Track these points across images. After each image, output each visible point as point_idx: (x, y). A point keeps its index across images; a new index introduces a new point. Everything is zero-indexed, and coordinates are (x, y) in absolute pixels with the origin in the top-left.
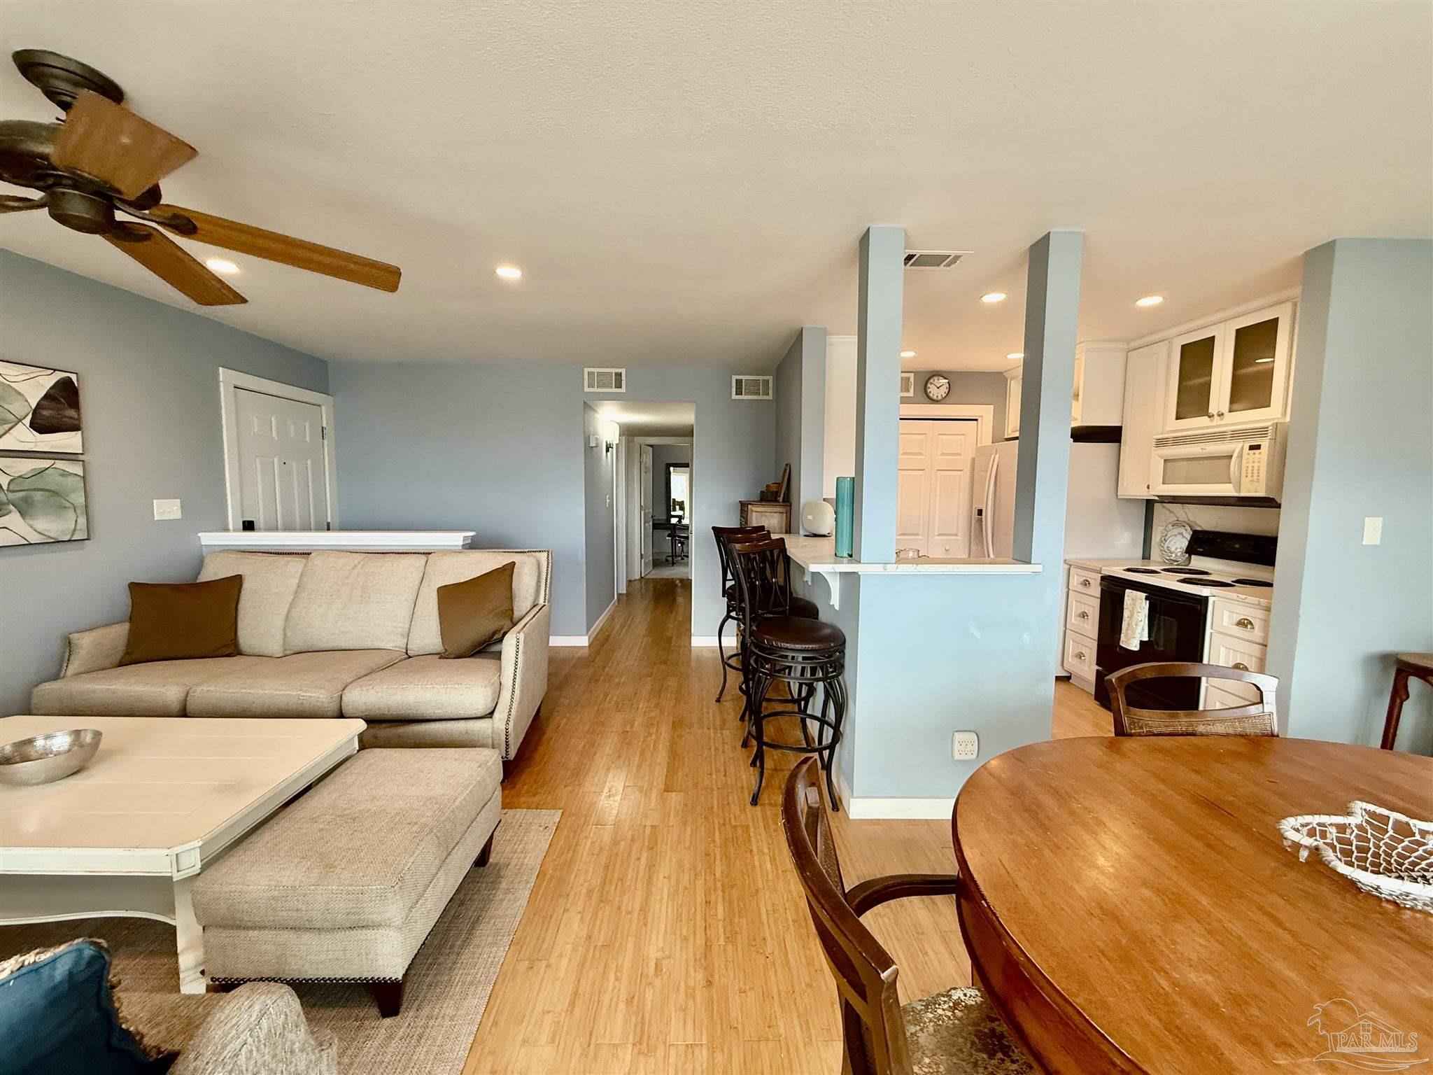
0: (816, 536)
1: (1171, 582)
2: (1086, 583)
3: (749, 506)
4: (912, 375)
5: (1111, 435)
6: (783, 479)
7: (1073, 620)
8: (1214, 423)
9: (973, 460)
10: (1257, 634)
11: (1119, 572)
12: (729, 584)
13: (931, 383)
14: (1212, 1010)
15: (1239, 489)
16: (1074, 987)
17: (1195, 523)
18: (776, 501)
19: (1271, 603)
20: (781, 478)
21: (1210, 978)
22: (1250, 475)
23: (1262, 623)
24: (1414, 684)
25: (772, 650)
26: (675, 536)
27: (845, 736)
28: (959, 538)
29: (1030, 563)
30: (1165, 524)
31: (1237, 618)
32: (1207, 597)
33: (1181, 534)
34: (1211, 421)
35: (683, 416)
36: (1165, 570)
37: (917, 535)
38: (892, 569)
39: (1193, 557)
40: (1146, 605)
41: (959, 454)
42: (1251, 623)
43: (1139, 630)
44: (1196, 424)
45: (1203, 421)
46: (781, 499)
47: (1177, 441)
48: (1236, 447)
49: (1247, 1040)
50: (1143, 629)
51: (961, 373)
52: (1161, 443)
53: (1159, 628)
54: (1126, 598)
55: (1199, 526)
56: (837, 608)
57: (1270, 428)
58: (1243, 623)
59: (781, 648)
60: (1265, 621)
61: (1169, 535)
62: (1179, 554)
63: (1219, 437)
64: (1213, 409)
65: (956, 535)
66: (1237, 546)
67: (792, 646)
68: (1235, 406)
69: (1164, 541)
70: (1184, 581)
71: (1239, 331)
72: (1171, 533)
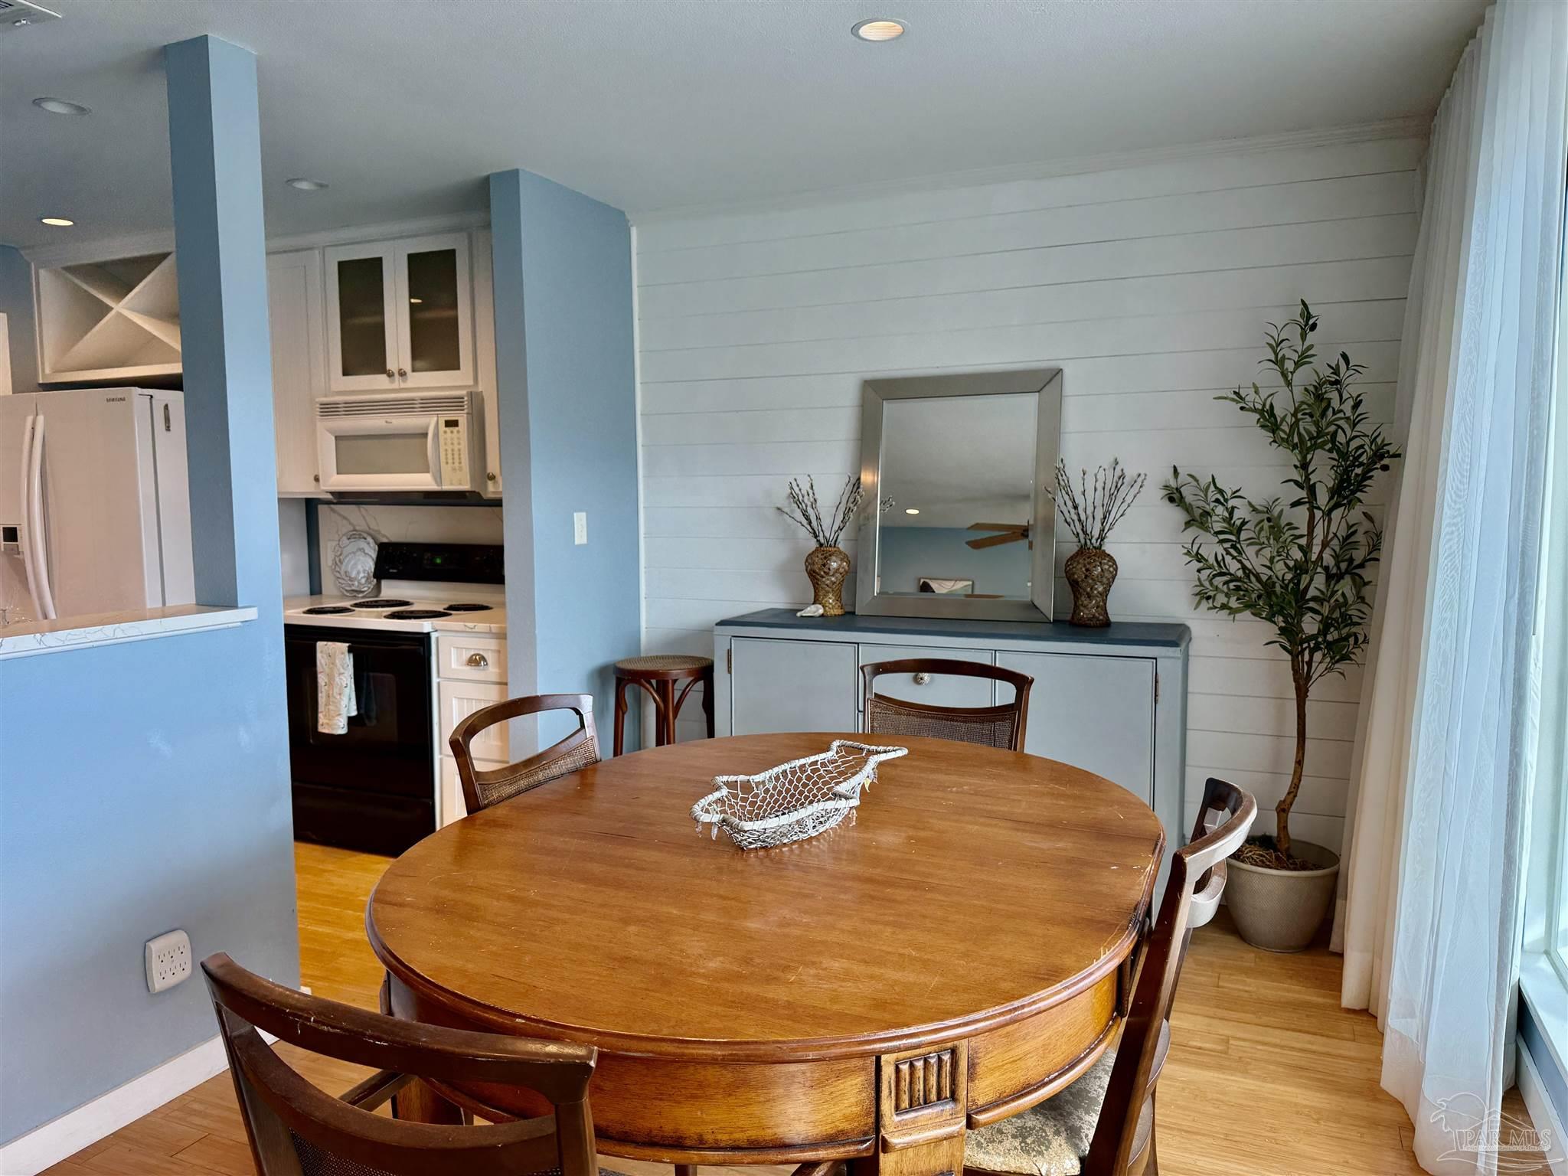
8: (395, 386)
10: (492, 671)
11: (298, 618)
14: (738, 977)
15: (438, 479)
16: (654, 1026)
17: (379, 532)
19: (505, 628)
21: (721, 959)
22: (450, 461)
23: (496, 655)
29: (237, 606)
30: (337, 537)
31: (466, 655)
32: (428, 634)
33: (362, 550)
34: (392, 382)
36: (354, 605)
39: (384, 583)
40: (349, 660)
42: (483, 658)
43: (344, 702)
44: (372, 383)
45: (379, 381)
47: (350, 408)
48: (431, 421)
49: (770, 980)
50: (350, 699)
52: (329, 410)
54: (319, 655)
55: (384, 536)
57: (466, 398)
58: (476, 661)
60: (499, 651)
61: (345, 553)
62: (363, 581)
63: (406, 405)
64: (391, 364)
66: (438, 561)
68: (419, 364)
69: (338, 562)
70: (393, 616)
71: (411, 258)
72: (346, 551)
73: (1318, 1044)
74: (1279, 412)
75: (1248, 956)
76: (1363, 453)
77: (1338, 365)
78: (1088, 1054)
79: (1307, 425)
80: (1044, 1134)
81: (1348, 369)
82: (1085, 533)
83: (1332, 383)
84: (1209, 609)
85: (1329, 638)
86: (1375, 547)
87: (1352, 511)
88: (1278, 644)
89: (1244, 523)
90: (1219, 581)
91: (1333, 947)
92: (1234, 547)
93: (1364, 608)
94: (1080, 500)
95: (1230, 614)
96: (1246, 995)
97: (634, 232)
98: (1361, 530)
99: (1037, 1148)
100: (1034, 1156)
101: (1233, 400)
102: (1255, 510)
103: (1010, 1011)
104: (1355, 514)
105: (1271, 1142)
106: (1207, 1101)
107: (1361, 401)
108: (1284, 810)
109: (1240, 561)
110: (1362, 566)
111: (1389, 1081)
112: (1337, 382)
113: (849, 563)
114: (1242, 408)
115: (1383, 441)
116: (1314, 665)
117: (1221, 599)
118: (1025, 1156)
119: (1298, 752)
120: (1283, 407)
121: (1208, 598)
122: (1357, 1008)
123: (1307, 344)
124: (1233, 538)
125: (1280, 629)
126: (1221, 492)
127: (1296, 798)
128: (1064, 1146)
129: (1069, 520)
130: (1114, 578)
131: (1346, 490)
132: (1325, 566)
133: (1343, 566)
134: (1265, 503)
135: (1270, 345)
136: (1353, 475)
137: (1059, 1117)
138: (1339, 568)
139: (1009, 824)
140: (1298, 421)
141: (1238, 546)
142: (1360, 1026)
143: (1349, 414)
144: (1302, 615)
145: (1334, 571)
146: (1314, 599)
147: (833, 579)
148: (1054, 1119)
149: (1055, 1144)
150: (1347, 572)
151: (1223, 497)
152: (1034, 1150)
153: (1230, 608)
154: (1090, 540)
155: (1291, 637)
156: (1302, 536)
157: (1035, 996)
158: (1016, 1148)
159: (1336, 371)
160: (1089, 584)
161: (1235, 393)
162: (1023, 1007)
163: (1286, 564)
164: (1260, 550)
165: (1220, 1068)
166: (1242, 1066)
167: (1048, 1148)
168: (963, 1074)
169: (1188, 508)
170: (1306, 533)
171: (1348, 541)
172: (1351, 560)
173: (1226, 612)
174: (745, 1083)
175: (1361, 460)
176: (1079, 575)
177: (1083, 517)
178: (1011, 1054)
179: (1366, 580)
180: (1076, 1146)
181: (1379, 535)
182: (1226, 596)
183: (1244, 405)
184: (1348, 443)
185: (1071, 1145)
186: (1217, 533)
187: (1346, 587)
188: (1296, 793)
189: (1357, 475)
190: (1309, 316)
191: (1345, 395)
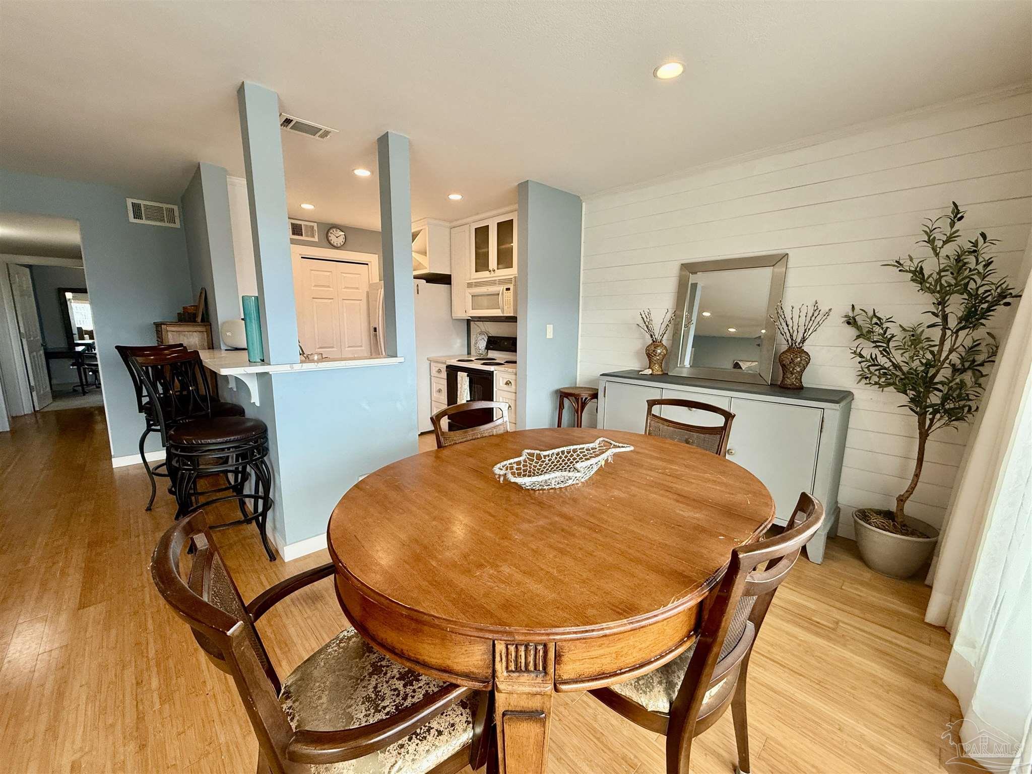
0: (237, 349)
1: (477, 366)
2: (439, 371)
3: (163, 326)
4: (315, 225)
5: (445, 279)
6: (200, 301)
7: (435, 394)
8: (492, 275)
9: (368, 293)
10: (513, 388)
11: (454, 362)
12: (145, 400)
13: (331, 233)
15: (503, 312)
17: (488, 332)
18: (195, 321)
19: (517, 371)
20: (197, 301)
22: (507, 304)
24: (566, 402)
25: (192, 448)
26: (83, 364)
27: (275, 502)
28: (363, 348)
29: (397, 357)
30: (476, 334)
31: (505, 381)
32: (494, 372)
33: (483, 339)
34: (490, 274)
35: (70, 235)
36: (476, 359)
37: (333, 347)
38: (298, 367)
39: (489, 351)
40: (467, 380)
41: (357, 288)
42: (510, 383)
43: (465, 394)
44: (484, 275)
45: (486, 274)
46: (199, 319)
47: (478, 284)
48: (501, 288)
50: (467, 392)
51: (354, 228)
52: (470, 285)
53: (475, 392)
54: (458, 377)
55: (489, 334)
56: (258, 404)
57: (513, 279)
58: (508, 383)
59: (202, 444)
60: (515, 380)
62: (483, 350)
63: (493, 283)
64: (491, 268)
65: (361, 346)
66: (505, 344)
67: (214, 441)
68: (500, 266)
69: (476, 343)
70: (484, 364)
71: (499, 224)
72: (479, 339)
73: (902, 641)
74: (926, 273)
75: (867, 575)
76: (989, 295)
77: (977, 241)
78: (658, 659)
79: (948, 278)
80: (651, 681)
81: (985, 242)
82: (792, 340)
83: (970, 253)
84: (866, 384)
85: (947, 407)
86: (994, 354)
87: (975, 331)
88: (908, 407)
89: (893, 336)
90: (872, 369)
91: (927, 582)
92: (884, 350)
93: (978, 390)
94: (790, 323)
95: (879, 388)
96: (858, 597)
97: (584, 204)
98: (983, 344)
99: (644, 689)
100: (641, 693)
101: (894, 266)
102: (904, 330)
103: (583, 632)
104: (980, 333)
105: (850, 696)
106: (813, 656)
107: (992, 262)
108: (902, 500)
109: (889, 359)
110: (982, 365)
111: (950, 679)
112: (975, 251)
113: (667, 350)
114: (900, 271)
115: (1008, 286)
116: (935, 420)
117: (875, 379)
118: (635, 691)
119: (916, 470)
120: (930, 267)
121: (866, 378)
122: (937, 625)
123: (954, 230)
124: (885, 345)
125: (911, 399)
126: (879, 319)
127: (912, 496)
128: (662, 692)
129: (783, 333)
130: (807, 364)
131: (971, 318)
132: (953, 364)
133: (967, 364)
134: (912, 326)
135: (925, 232)
136: (980, 309)
137: (665, 672)
138: (963, 365)
139: (675, 497)
140: (941, 277)
141: (887, 349)
142: (937, 637)
143: (981, 271)
144: (929, 392)
145: (960, 366)
146: (942, 383)
147: (658, 358)
148: (662, 673)
149: (656, 690)
150: (969, 368)
151: (880, 321)
152: (641, 689)
153: (879, 384)
154: (795, 343)
155: (918, 404)
156: (936, 345)
157: (604, 625)
158: (631, 685)
159: (975, 244)
160: (791, 367)
161: (896, 261)
162: (593, 631)
163: (920, 361)
164: (904, 352)
165: (829, 639)
166: (843, 640)
167: (651, 690)
168: (551, 659)
169: (858, 328)
170: (938, 344)
171: (974, 349)
172: (974, 361)
173: (878, 386)
174: (421, 631)
175: (987, 299)
176: (786, 362)
177: (791, 331)
178: (589, 654)
179: (984, 374)
180: (669, 695)
181: (997, 347)
182: (878, 377)
183: (902, 268)
184: (977, 289)
185: (666, 694)
186: (874, 342)
187: (968, 377)
188: (912, 492)
189: (982, 308)
190: (958, 212)
191: (981, 259)
